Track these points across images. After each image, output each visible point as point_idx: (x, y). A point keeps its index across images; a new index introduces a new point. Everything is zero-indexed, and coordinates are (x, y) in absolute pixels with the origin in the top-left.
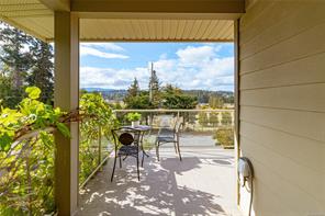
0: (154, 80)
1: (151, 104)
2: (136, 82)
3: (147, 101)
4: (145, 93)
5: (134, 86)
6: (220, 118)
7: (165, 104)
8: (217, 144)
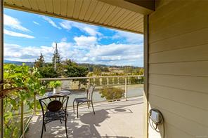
0: (56, 56)
1: (55, 73)
2: (42, 57)
3: (52, 71)
4: (50, 65)
5: (40, 60)
6: (101, 80)
7: (66, 72)
8: (102, 97)
